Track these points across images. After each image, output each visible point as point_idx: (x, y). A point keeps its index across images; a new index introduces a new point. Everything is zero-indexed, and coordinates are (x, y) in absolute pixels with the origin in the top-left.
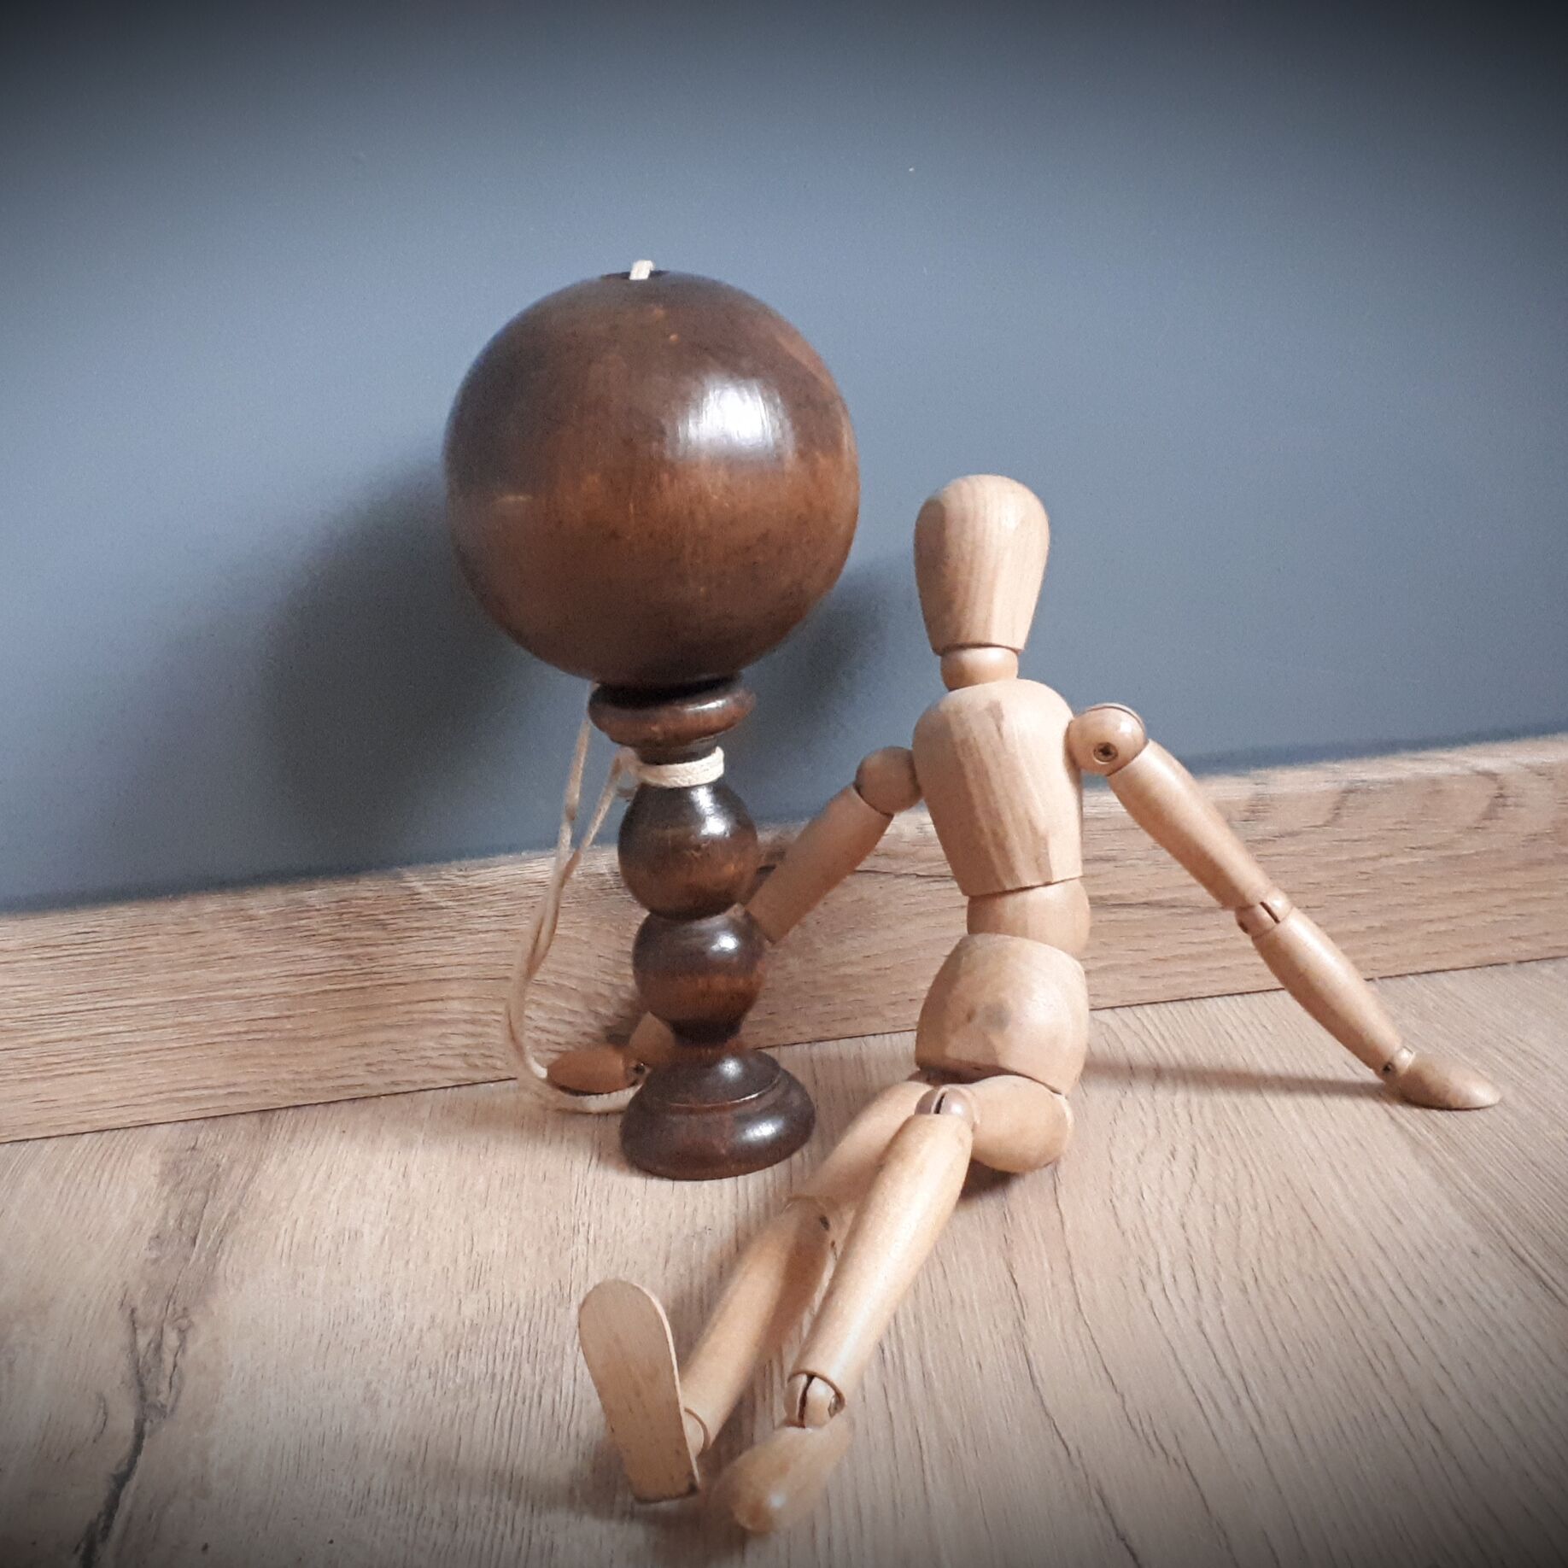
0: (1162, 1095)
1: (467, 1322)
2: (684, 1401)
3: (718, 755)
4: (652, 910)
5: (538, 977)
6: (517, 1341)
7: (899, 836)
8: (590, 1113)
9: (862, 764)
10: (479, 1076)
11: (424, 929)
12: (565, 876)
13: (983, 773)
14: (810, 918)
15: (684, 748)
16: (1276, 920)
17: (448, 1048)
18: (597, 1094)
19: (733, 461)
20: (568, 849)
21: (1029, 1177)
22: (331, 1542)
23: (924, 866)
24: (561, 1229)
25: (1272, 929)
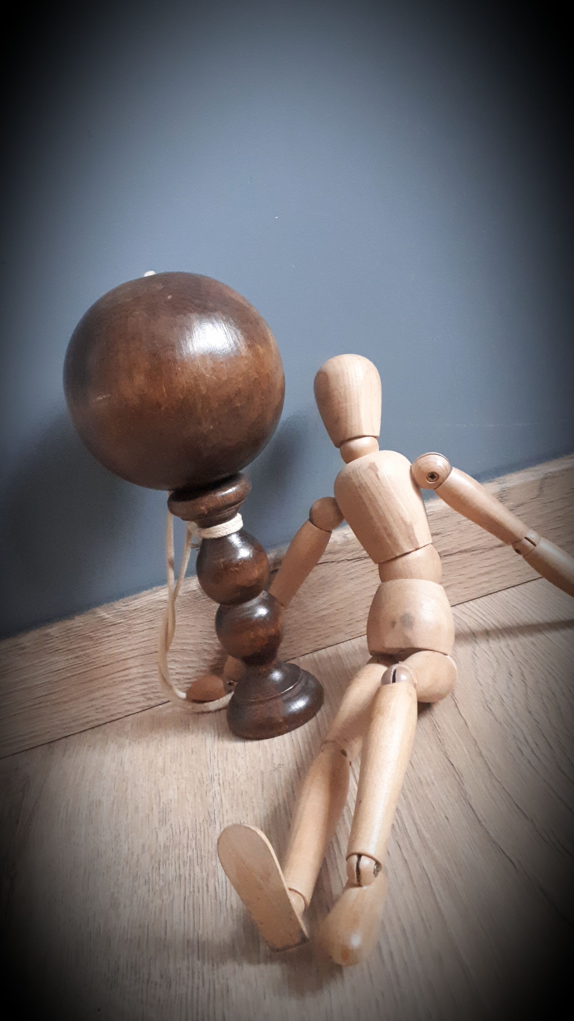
0: (493, 643)
1: (162, 845)
3: (239, 517)
4: (222, 603)
5: (171, 648)
6: (190, 853)
7: (335, 542)
8: (209, 712)
9: (311, 510)
10: (153, 703)
11: (111, 636)
12: (174, 595)
13: (373, 500)
14: (300, 591)
15: (220, 516)
16: (535, 545)
17: (135, 692)
18: (212, 701)
19: (212, 356)
20: (173, 581)
21: (441, 702)
23: (350, 554)
24: (205, 780)
25: (534, 549)
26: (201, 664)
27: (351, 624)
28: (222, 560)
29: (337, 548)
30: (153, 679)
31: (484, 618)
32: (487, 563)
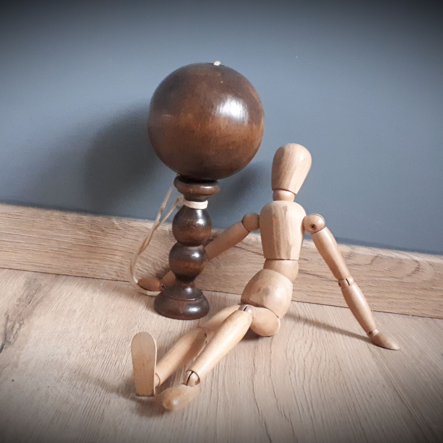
0: (306, 326)
1: (100, 340)
2: (156, 371)
3: (206, 203)
4: (179, 242)
5: (141, 255)
6: (113, 348)
8: (147, 295)
9: (245, 216)
10: (118, 279)
11: (113, 234)
12: (156, 228)
13: (278, 225)
14: (220, 257)
15: (198, 198)
16: (349, 285)
17: (112, 269)
18: (150, 291)
19: (229, 119)
20: (158, 221)
21: (265, 339)
22: (48, 387)
23: (255, 249)
24: (132, 322)
25: (348, 287)
26: (152, 270)
27: (239, 286)
28: (188, 220)
29: (250, 243)
30: (124, 266)
31: (309, 313)
32: (325, 287)
